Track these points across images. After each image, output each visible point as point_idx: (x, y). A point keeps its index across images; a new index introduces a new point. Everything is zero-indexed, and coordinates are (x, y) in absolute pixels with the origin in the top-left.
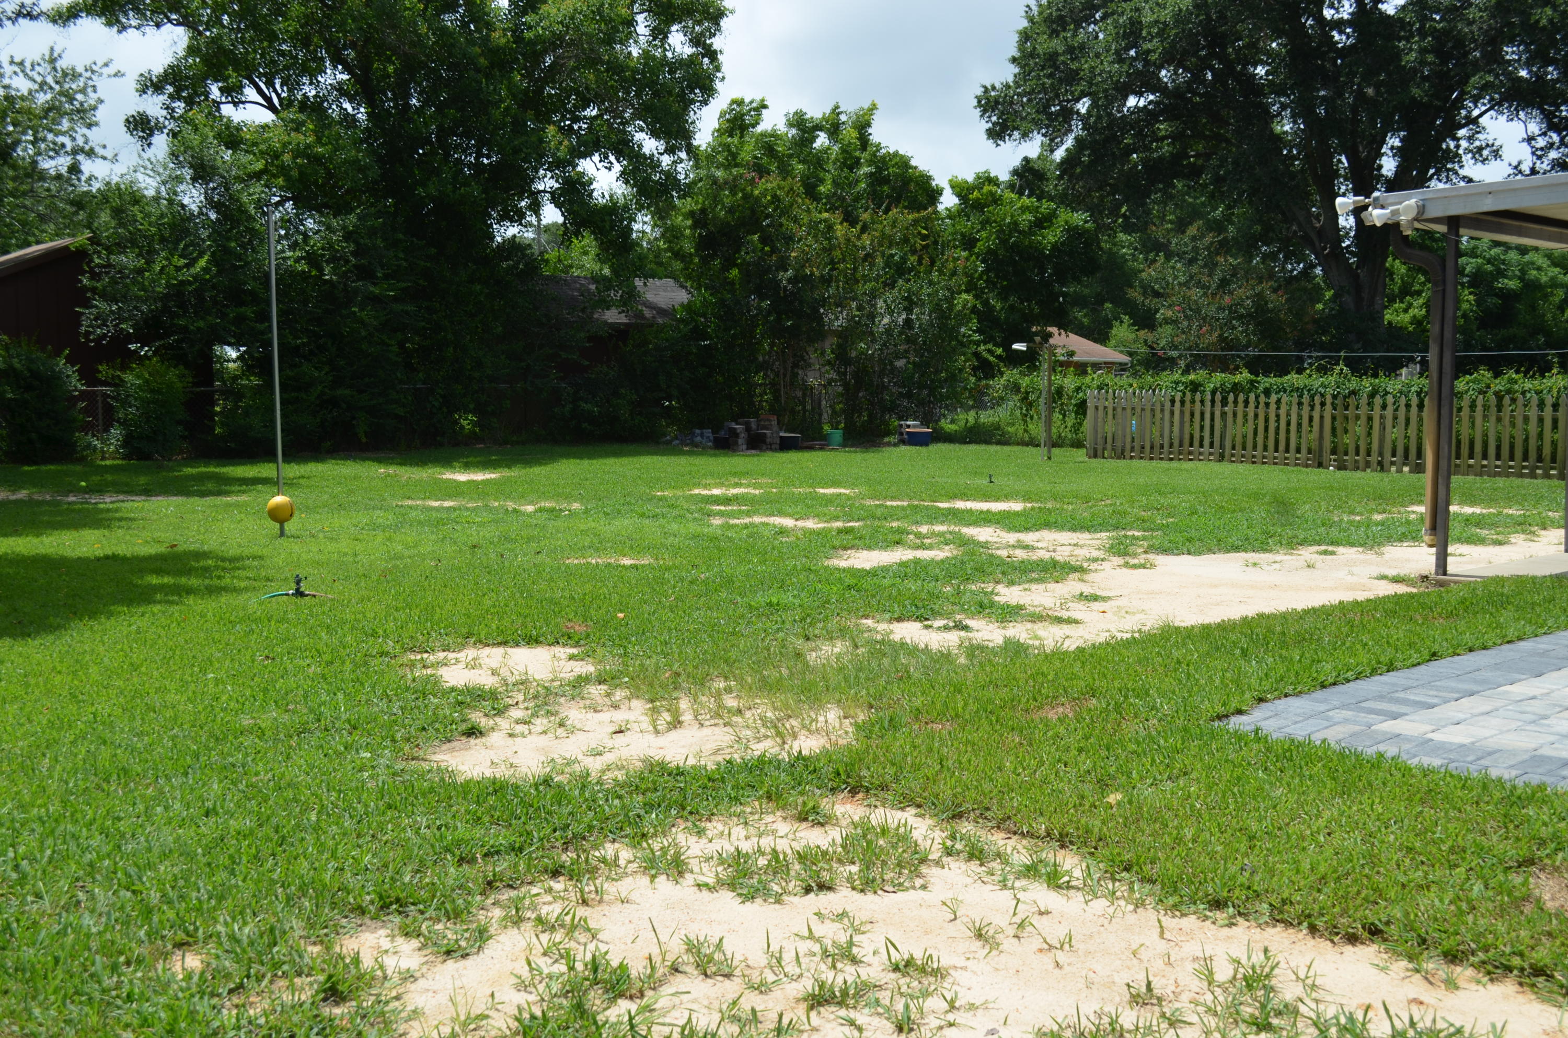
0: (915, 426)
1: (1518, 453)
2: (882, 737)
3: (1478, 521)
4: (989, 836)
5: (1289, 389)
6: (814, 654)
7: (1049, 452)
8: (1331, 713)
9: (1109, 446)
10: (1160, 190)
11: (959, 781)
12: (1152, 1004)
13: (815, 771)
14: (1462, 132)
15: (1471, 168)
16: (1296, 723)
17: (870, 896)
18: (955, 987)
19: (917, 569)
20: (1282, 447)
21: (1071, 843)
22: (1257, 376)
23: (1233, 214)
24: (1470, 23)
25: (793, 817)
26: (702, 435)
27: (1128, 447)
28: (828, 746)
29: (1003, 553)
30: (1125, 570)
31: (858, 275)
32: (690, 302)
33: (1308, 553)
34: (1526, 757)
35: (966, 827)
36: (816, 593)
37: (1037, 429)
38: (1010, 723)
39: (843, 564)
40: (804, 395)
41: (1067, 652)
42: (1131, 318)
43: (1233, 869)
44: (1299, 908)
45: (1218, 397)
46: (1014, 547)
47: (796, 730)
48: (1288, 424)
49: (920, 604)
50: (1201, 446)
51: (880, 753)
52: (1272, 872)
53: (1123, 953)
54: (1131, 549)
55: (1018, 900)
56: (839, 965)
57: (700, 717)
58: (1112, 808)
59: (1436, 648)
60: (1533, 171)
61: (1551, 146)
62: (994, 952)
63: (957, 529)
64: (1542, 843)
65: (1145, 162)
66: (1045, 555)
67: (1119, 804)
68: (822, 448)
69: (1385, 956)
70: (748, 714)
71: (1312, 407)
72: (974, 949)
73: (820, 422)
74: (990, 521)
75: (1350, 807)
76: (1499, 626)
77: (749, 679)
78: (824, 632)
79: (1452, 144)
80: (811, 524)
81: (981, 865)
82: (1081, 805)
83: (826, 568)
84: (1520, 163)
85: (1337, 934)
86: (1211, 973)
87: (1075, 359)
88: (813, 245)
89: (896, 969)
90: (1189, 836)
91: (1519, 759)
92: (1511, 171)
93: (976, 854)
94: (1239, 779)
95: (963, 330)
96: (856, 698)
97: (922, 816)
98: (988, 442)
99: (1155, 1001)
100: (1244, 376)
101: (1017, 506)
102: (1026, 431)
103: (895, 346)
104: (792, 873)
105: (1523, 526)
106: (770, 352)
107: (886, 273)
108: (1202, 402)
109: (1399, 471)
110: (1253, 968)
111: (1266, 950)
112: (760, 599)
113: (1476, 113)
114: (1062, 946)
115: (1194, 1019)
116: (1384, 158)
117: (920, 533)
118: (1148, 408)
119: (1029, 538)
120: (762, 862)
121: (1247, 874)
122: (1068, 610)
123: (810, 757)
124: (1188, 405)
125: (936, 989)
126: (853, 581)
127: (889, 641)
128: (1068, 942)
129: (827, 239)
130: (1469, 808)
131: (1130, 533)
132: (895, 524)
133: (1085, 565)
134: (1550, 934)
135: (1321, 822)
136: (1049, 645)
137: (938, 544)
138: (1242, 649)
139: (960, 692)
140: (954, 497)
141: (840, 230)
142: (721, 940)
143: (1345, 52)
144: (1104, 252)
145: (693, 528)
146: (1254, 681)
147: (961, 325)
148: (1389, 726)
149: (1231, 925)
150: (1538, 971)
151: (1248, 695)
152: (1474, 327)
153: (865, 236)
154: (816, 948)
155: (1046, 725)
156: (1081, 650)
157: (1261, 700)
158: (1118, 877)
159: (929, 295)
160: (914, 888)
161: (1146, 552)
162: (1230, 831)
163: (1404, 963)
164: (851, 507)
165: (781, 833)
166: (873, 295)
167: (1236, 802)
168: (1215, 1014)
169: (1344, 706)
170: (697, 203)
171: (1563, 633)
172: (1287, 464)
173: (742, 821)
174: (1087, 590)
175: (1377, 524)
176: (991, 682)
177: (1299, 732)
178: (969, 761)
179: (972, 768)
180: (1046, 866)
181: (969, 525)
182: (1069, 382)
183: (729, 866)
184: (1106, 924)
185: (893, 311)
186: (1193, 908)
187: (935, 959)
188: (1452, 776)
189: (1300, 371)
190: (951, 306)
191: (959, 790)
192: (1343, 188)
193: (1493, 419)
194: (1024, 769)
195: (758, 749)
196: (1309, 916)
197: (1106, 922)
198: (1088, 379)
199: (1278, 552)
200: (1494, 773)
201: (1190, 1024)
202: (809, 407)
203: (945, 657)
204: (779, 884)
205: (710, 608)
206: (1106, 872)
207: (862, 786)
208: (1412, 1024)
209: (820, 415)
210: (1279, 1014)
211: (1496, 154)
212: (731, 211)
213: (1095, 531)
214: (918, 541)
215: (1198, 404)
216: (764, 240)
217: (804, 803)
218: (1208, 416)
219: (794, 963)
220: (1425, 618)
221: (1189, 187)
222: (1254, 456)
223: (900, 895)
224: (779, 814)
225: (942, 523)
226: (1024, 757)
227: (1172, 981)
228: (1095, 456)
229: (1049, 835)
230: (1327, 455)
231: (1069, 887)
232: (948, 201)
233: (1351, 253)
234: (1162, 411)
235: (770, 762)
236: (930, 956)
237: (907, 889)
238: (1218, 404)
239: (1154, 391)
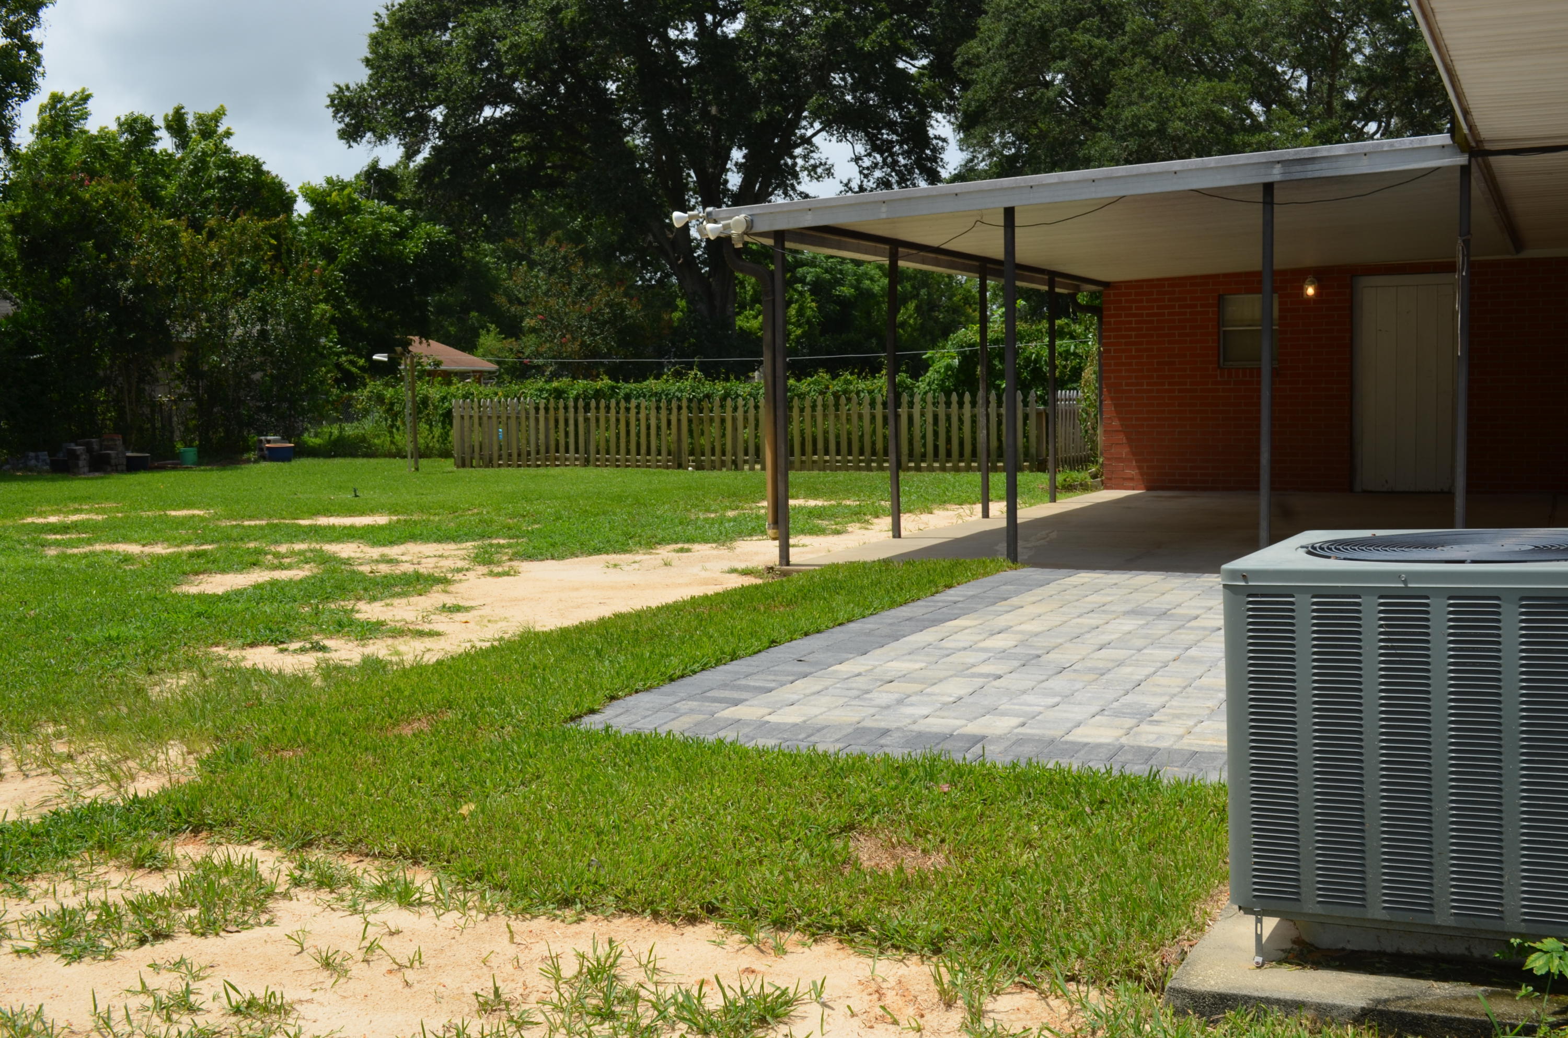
0: (275, 441)
1: (855, 448)
2: (227, 770)
3: (819, 513)
4: (340, 862)
5: (648, 394)
6: (157, 689)
7: (416, 463)
8: (677, 705)
9: (477, 455)
10: (520, 200)
11: (310, 807)
12: (501, 1010)
13: (153, 813)
14: (798, 151)
15: (806, 185)
16: (645, 717)
17: (212, 939)
18: (299, 1022)
19: (276, 591)
20: (643, 449)
21: (424, 859)
22: (618, 382)
23: (591, 225)
24: (801, 49)
25: (128, 865)
26: (37, 458)
27: (496, 455)
28: (168, 785)
29: (366, 569)
30: (489, 579)
31: (206, 285)
32: (15, 314)
33: (665, 552)
34: (850, 730)
35: (316, 855)
36: (158, 624)
37: (403, 439)
38: (364, 743)
39: (193, 590)
40: (153, 411)
41: (426, 665)
42: (497, 327)
43: (581, 866)
44: (642, 896)
45: (581, 403)
46: (377, 562)
47: (133, 771)
48: (648, 428)
49: (275, 628)
50: (567, 451)
51: (224, 787)
52: (617, 865)
53: (473, 963)
54: (496, 557)
55: (368, 923)
56: (175, 1017)
57: (24, 768)
58: (464, 819)
59: (775, 635)
60: (862, 189)
61: (875, 165)
62: (342, 980)
63: (318, 547)
64: (861, 808)
65: (500, 171)
66: (407, 568)
67: (471, 814)
68: (174, 468)
69: (722, 932)
70: (80, 759)
71: (670, 410)
72: (321, 979)
73: (171, 440)
74: (353, 537)
75: (692, 794)
76: (832, 610)
77: (83, 721)
78: (170, 665)
79: (789, 161)
80: (160, 549)
81: (332, 892)
82: (433, 819)
83: (174, 596)
84: (849, 181)
85: (678, 916)
86: (557, 969)
87: (442, 367)
88: (155, 252)
89: (237, 1011)
90: (540, 838)
91: (844, 732)
92: (843, 188)
93: (326, 881)
94: (589, 777)
95: (323, 340)
96: (200, 733)
97: (270, 848)
98: (354, 455)
99: (503, 1007)
100: (604, 382)
101: (381, 520)
102: (392, 442)
103: (251, 358)
104: (125, 925)
105: (858, 515)
106: (111, 367)
107: (237, 282)
108: (566, 408)
109: (752, 469)
110: (598, 959)
111: (611, 941)
112: (98, 633)
113: (809, 133)
114: (411, 965)
115: (540, 1018)
116: (729, 174)
117: (279, 553)
118: (513, 416)
119: (393, 551)
120: (91, 917)
121: (594, 870)
122: (430, 622)
123: (148, 799)
124: (552, 412)
125: (279, 1027)
126: (202, 608)
127: (240, 668)
128: (417, 961)
129: (171, 246)
130: (797, 783)
131: (495, 541)
132: (252, 545)
133: (449, 576)
134: (865, 891)
135: (666, 811)
136: (409, 660)
137: (298, 563)
138: (597, 649)
139: (313, 715)
140: (317, 513)
141: (185, 237)
142: (41, 1007)
143: (690, 72)
144: (467, 261)
145: (23, 560)
146: (606, 683)
147: (320, 336)
148: (730, 713)
149: (579, 921)
150: (856, 927)
151: (600, 695)
152: (817, 332)
153: (212, 244)
154: (150, 1002)
155: (401, 742)
156: (439, 663)
157: (613, 698)
158: (469, 888)
159: (284, 305)
160: (259, 924)
161: (510, 560)
162: (579, 830)
163: (738, 937)
164: (204, 528)
165: (114, 884)
166: (224, 305)
167: (585, 800)
168: (562, 1010)
169: (690, 698)
170: (17, 207)
171: (887, 613)
172: (649, 467)
173: (70, 875)
174: (450, 601)
175: (729, 520)
176: (345, 702)
177: (646, 726)
178: (320, 787)
179: (323, 793)
180: (398, 884)
181: (331, 541)
182: (434, 392)
183: (54, 926)
184: (457, 936)
185: (246, 322)
186: (542, 909)
187: (278, 995)
188: (784, 755)
189: (657, 377)
190: (309, 317)
191: (309, 817)
192: (693, 201)
193: (832, 417)
194: (377, 790)
195: (90, 794)
196: (652, 903)
197: (457, 934)
198: (453, 389)
199: (638, 552)
200: (821, 748)
201: (537, 1024)
202: (158, 425)
203: (300, 681)
204: (110, 939)
205: (40, 648)
206: (458, 884)
207: (205, 824)
208: (744, 994)
209: (172, 432)
210: (622, 1001)
211: (829, 172)
212: (57, 215)
213: (461, 541)
214: (276, 562)
215: (562, 411)
216: (99, 248)
217: (140, 849)
218: (571, 422)
219: (125, 1022)
220: (768, 608)
221: (547, 198)
222: (617, 460)
223: (244, 933)
224: (111, 863)
225: (303, 541)
226: (377, 776)
227: (520, 984)
228: (464, 465)
229: (401, 853)
230: (685, 456)
231: (421, 903)
232: (302, 208)
233: (703, 262)
234: (527, 418)
235: (102, 809)
236: (273, 993)
237: (252, 926)
238: (581, 410)
239: (519, 399)
